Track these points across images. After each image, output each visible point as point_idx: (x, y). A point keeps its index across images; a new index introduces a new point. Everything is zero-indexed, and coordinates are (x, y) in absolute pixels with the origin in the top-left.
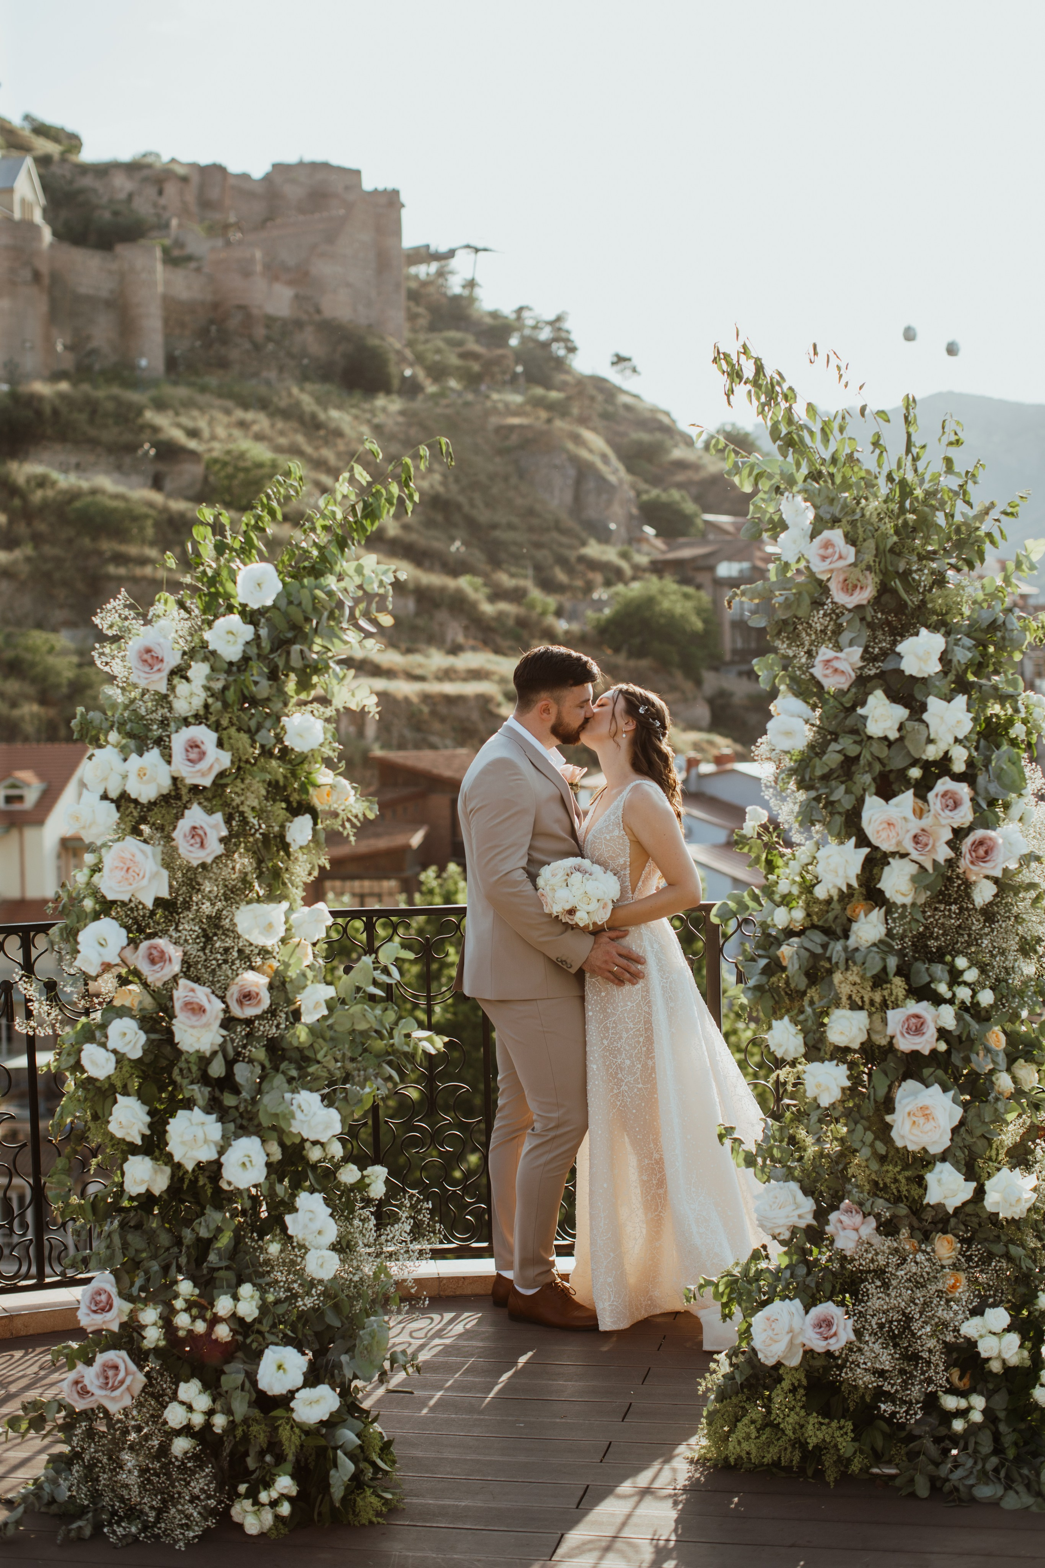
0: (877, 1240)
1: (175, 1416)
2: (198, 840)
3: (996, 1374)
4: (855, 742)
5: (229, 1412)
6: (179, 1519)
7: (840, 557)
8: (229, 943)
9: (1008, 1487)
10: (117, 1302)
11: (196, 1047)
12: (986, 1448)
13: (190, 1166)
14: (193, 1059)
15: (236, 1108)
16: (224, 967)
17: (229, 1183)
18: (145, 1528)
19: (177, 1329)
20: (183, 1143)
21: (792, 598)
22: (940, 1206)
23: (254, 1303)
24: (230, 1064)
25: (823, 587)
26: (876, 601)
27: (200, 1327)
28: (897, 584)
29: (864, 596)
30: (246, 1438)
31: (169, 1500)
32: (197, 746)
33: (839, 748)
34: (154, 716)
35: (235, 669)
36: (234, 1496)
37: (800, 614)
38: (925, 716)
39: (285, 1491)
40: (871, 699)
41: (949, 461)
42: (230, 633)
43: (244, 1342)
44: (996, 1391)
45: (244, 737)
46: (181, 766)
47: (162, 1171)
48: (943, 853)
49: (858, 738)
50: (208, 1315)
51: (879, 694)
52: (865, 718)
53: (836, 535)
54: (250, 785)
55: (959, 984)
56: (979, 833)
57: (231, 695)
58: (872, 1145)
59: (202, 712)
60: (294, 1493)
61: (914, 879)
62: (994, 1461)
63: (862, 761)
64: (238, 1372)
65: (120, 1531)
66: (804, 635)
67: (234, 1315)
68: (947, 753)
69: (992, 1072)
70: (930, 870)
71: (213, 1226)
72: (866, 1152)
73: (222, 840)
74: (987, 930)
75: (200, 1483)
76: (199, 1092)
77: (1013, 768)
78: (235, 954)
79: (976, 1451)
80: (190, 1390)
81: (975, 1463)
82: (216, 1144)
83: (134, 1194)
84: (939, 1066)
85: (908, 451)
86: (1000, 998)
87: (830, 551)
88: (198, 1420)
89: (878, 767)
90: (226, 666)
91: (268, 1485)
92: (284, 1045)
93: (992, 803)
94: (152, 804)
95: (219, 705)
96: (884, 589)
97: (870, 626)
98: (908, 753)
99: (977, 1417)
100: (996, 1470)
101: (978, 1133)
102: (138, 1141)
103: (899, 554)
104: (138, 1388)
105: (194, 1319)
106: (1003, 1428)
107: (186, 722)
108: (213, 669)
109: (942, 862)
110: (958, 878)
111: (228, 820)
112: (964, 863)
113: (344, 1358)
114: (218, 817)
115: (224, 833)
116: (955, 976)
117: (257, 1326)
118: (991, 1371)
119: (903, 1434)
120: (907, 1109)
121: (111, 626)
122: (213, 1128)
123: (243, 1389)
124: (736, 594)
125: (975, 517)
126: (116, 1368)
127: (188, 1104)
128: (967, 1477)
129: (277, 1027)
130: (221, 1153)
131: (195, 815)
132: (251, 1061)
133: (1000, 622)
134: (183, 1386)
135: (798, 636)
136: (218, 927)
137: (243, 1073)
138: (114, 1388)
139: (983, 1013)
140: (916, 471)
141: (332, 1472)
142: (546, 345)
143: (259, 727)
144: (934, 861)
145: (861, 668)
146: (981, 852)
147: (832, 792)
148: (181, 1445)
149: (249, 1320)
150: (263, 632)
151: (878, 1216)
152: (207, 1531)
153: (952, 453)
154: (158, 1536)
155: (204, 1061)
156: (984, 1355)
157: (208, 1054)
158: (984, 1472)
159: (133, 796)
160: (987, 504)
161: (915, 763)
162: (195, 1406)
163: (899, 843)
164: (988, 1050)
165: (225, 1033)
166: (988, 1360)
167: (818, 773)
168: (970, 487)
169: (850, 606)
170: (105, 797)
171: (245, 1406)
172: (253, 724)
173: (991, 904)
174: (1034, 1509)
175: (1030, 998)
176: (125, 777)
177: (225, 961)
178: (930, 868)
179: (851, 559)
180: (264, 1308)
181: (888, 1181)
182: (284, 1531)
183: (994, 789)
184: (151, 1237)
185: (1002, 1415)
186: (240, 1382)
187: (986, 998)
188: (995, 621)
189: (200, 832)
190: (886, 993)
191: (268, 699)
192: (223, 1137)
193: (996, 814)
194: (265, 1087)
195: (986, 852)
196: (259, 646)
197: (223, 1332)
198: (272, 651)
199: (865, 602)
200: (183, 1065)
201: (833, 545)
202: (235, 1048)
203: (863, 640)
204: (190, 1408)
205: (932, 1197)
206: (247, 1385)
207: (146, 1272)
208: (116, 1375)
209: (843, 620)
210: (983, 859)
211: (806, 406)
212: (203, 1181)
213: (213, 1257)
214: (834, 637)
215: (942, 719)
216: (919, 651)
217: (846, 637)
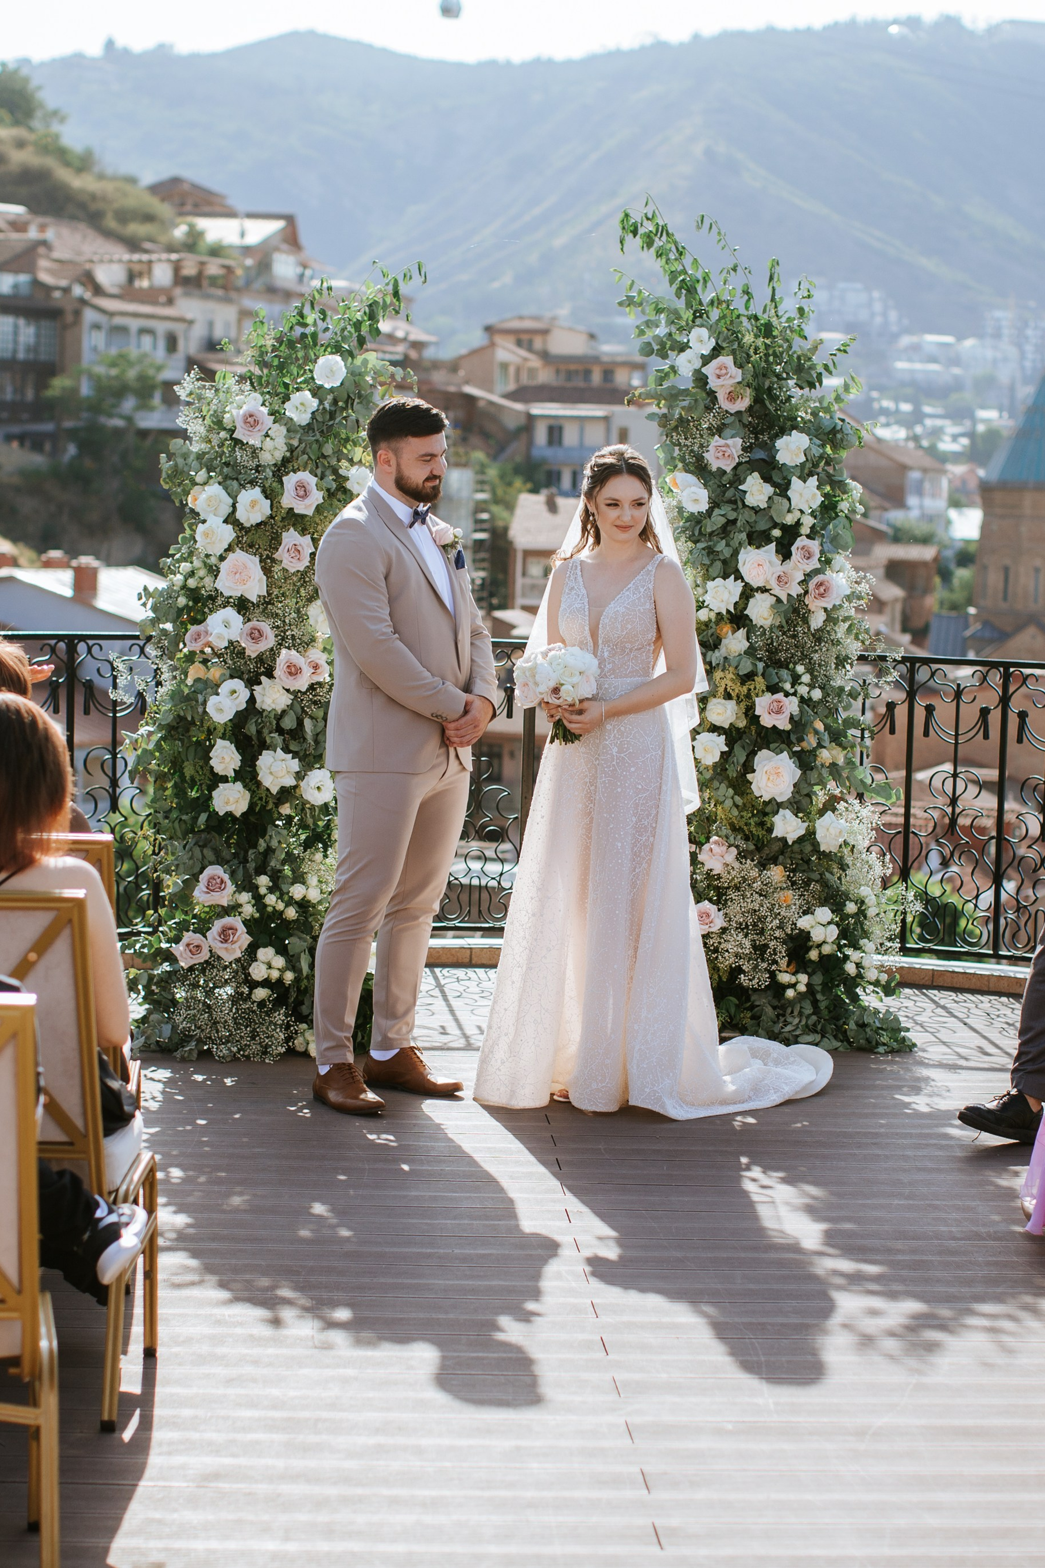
0: (737, 865)
1: (258, 972)
2: (297, 554)
3: (813, 962)
4: (733, 509)
5: (296, 970)
7: (730, 376)
9: (823, 1036)
10: (229, 884)
11: (273, 706)
12: (809, 1010)
13: (274, 791)
14: (270, 716)
19: (265, 906)
20: (271, 773)
21: (693, 403)
22: (784, 840)
23: (317, 890)
24: (298, 719)
25: (714, 397)
26: (750, 409)
27: (280, 906)
28: (765, 397)
29: (743, 404)
32: (303, 486)
33: (723, 513)
34: (248, 464)
35: (306, 431)
37: (694, 415)
38: (789, 493)
40: (749, 478)
41: (801, 311)
42: (303, 404)
43: (304, 921)
44: (814, 972)
46: (291, 501)
47: (248, 795)
48: (796, 590)
49: (735, 507)
50: (286, 898)
51: (756, 475)
52: (745, 492)
53: (726, 360)
55: (800, 684)
56: (819, 578)
58: (732, 798)
61: (772, 606)
62: (814, 1018)
63: (739, 524)
66: (694, 429)
67: (302, 899)
68: (799, 520)
69: (818, 747)
70: (785, 602)
72: (729, 803)
74: (817, 648)
75: (279, 1017)
76: (277, 738)
77: (847, 533)
79: (801, 1014)
80: (266, 953)
81: (800, 1022)
82: (294, 774)
83: (221, 814)
84: (783, 742)
85: (773, 299)
86: (826, 695)
87: (724, 371)
88: (275, 975)
89: (748, 528)
90: (298, 429)
96: (756, 400)
97: (745, 426)
98: (771, 518)
99: (802, 988)
100: (814, 1025)
101: (805, 792)
102: (231, 774)
104: (246, 944)
105: (277, 899)
106: (819, 997)
108: (290, 430)
109: (794, 596)
110: (803, 608)
112: (809, 598)
114: (310, 538)
116: (796, 680)
117: (318, 909)
118: (810, 960)
119: (748, 1004)
120: (765, 769)
121: (190, 395)
122: (291, 763)
123: (304, 954)
124: (634, 395)
125: (809, 350)
126: (234, 929)
127: (271, 747)
128: (793, 1031)
130: (299, 780)
131: (291, 537)
132: (312, 718)
133: (839, 428)
134: (263, 951)
137: (308, 726)
138: (233, 942)
139: (814, 706)
140: (777, 316)
144: (789, 595)
146: (822, 590)
147: (715, 545)
148: (261, 993)
149: (312, 903)
150: (328, 405)
151: (737, 847)
153: (804, 303)
154: (248, 1057)
155: (279, 717)
156: (811, 944)
157: (282, 711)
158: (807, 1025)
160: (817, 340)
161: (775, 525)
162: (274, 964)
163: (767, 581)
164: (816, 732)
165: (294, 697)
166: (812, 948)
167: (709, 530)
168: (803, 326)
169: (732, 412)
173: (818, 630)
174: (841, 1049)
178: (784, 599)
179: (740, 379)
181: (742, 824)
183: (826, 548)
185: (819, 988)
186: (304, 948)
187: (817, 694)
188: (834, 427)
190: (752, 687)
192: (299, 769)
195: (825, 591)
196: (322, 415)
197: (291, 913)
199: (743, 409)
200: (264, 719)
201: (726, 368)
204: (270, 967)
205: (778, 832)
208: (234, 934)
209: (727, 421)
210: (822, 595)
211: (692, 260)
212: (270, 806)
213: (273, 864)
214: (719, 430)
215: (801, 494)
216: (793, 447)
217: (727, 432)
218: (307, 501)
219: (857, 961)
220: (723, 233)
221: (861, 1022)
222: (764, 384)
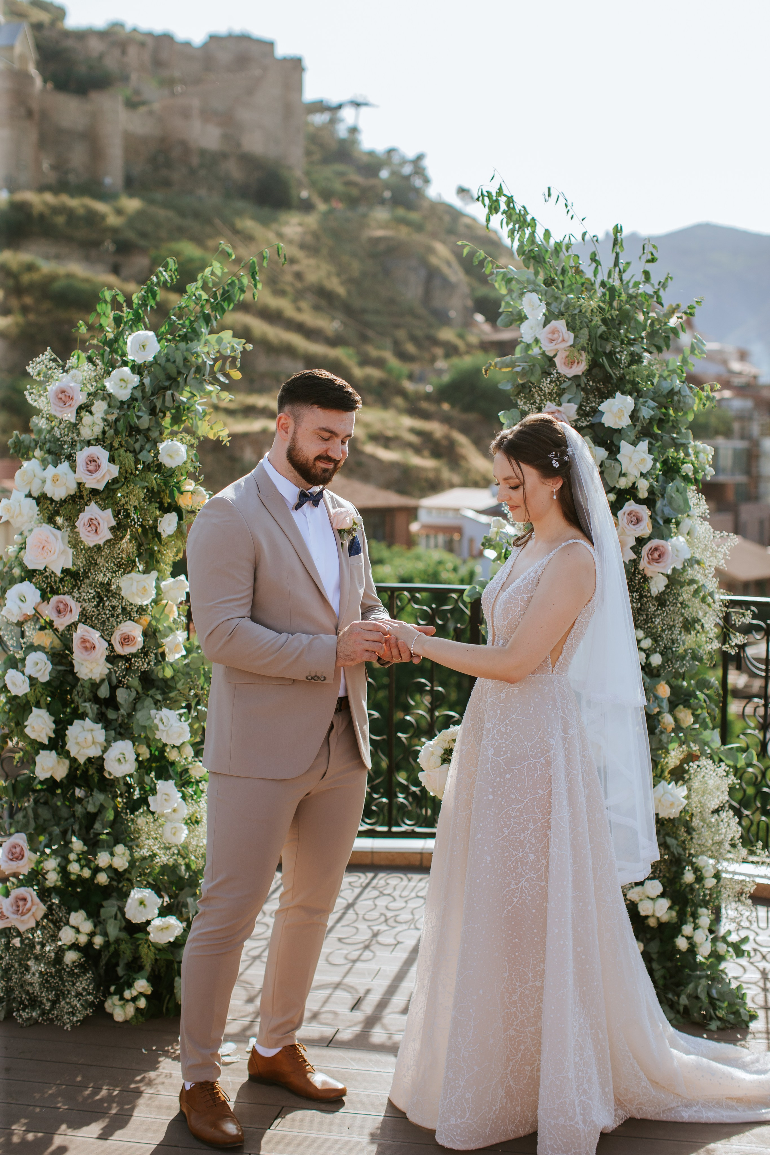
1: (67, 936)
2: (94, 528)
3: (652, 928)
5: (105, 934)
6: (67, 1009)
7: (563, 340)
8: (115, 603)
10: (28, 853)
11: (90, 676)
13: (82, 760)
14: (87, 685)
15: (116, 720)
16: (111, 619)
17: (110, 774)
18: (43, 1013)
19: (70, 873)
20: (78, 744)
21: (527, 368)
23: (125, 858)
24: (113, 689)
25: (550, 361)
26: (588, 373)
27: (87, 873)
28: (605, 361)
29: (579, 369)
30: (117, 954)
31: (60, 995)
32: (94, 461)
34: (66, 438)
35: (126, 406)
36: (107, 994)
37: (533, 380)
38: (619, 456)
39: (142, 990)
41: (647, 274)
42: (122, 380)
43: (117, 887)
44: (651, 939)
45: (130, 455)
46: (81, 475)
47: (64, 763)
48: (628, 556)
50: (92, 865)
53: (560, 324)
54: (133, 490)
56: (655, 542)
57: (121, 425)
59: (100, 437)
60: (149, 992)
64: (113, 906)
65: (25, 1015)
66: (536, 395)
67: (110, 866)
68: (634, 484)
69: (659, 713)
71: (98, 804)
73: (112, 529)
74: (659, 612)
75: (82, 984)
76: (90, 708)
77: (680, 496)
78: (120, 611)
80: (78, 918)
82: (100, 744)
83: (42, 779)
85: (616, 264)
86: (666, 660)
87: (556, 336)
88: (83, 939)
90: (119, 404)
91: (130, 986)
92: (154, 677)
93: (668, 521)
94: (63, 502)
95: (112, 431)
96: (594, 364)
97: (584, 390)
102: (46, 742)
103: (607, 340)
104: (40, 914)
105: (82, 867)
106: (655, 965)
107: (89, 443)
108: (109, 406)
109: (627, 563)
110: (639, 573)
111: (116, 515)
112: (643, 564)
113: (190, 900)
114: (109, 512)
115: (113, 523)
117: (127, 875)
118: (649, 926)
121: (39, 374)
122: (99, 733)
123: (116, 918)
124: (490, 364)
125: (665, 315)
126: (25, 900)
127: (82, 716)
129: (148, 664)
130: (104, 751)
131: (92, 510)
132: (128, 687)
133: (676, 389)
134: (73, 915)
135: (533, 396)
136: (108, 591)
137: (122, 695)
138: (23, 914)
139: (655, 671)
140: (621, 280)
141: (177, 979)
142: (407, 178)
143: (142, 449)
145: (576, 421)
146: (656, 555)
148: (71, 957)
149: (120, 870)
150: (147, 381)
152: (87, 1018)
153: (649, 267)
154: (52, 1020)
155: (95, 686)
156: (643, 913)
157: (98, 681)
159: (49, 496)
160: (674, 306)
161: (611, 490)
162: (81, 929)
164: (656, 698)
165: (110, 666)
166: (647, 917)
168: (661, 293)
169: (569, 376)
170: (29, 495)
171: (117, 929)
172: (137, 446)
173: (663, 593)
175: (688, 661)
176: (44, 482)
177: (113, 616)
179: (571, 342)
180: (132, 862)
182: (141, 1019)
183: (667, 511)
184: (55, 811)
185: (655, 956)
186: (113, 913)
187: (656, 660)
188: (673, 389)
189: (95, 522)
191: (149, 429)
192: (106, 740)
193: (670, 530)
194: (138, 706)
195: (659, 556)
196: (143, 391)
197: (102, 878)
198: (153, 394)
199: (580, 373)
200: (79, 688)
201: (558, 332)
202: (117, 678)
203: (579, 400)
204: (78, 931)
206: (119, 915)
207: (50, 835)
208: (25, 905)
209: (564, 386)
210: (657, 561)
211: (543, 231)
212: (91, 771)
213: (97, 826)
214: (557, 397)
215: (630, 458)
216: (615, 409)
217: (566, 397)
218: (98, 475)
219: (689, 935)
220: (569, 204)
221: (695, 995)
222: (605, 348)
